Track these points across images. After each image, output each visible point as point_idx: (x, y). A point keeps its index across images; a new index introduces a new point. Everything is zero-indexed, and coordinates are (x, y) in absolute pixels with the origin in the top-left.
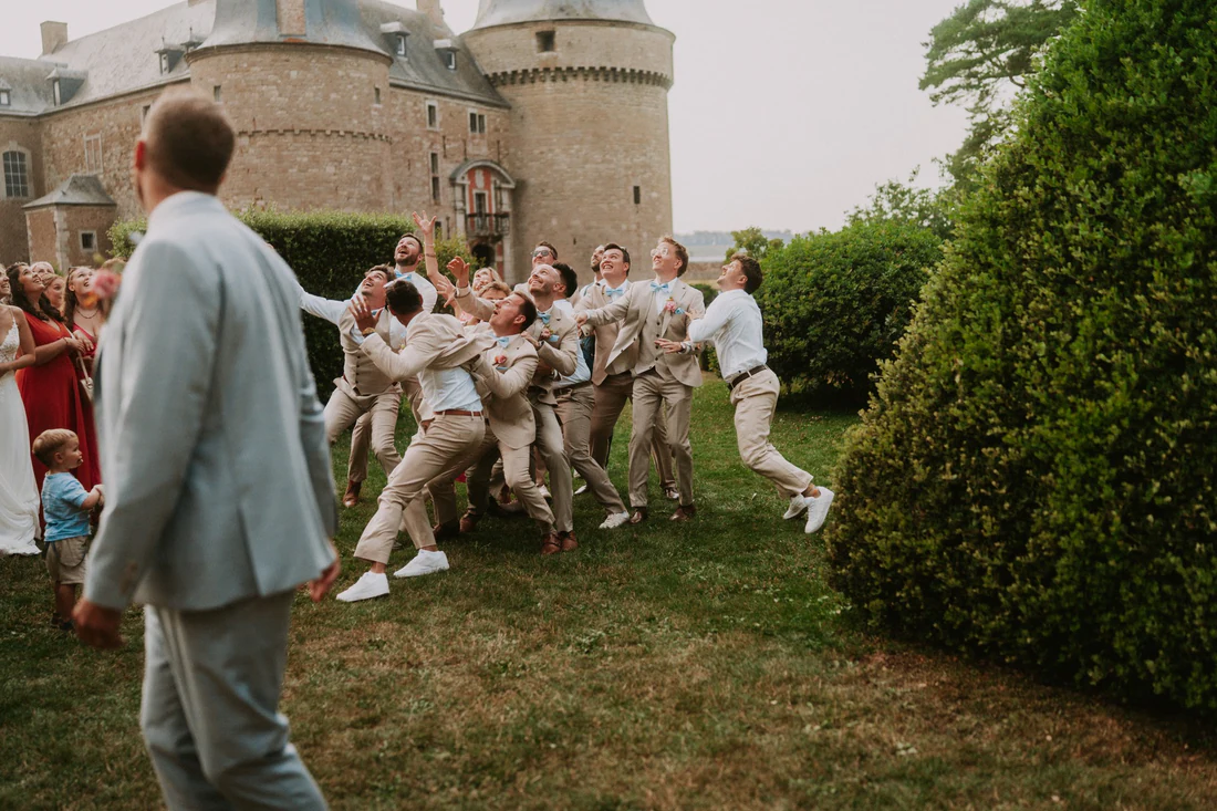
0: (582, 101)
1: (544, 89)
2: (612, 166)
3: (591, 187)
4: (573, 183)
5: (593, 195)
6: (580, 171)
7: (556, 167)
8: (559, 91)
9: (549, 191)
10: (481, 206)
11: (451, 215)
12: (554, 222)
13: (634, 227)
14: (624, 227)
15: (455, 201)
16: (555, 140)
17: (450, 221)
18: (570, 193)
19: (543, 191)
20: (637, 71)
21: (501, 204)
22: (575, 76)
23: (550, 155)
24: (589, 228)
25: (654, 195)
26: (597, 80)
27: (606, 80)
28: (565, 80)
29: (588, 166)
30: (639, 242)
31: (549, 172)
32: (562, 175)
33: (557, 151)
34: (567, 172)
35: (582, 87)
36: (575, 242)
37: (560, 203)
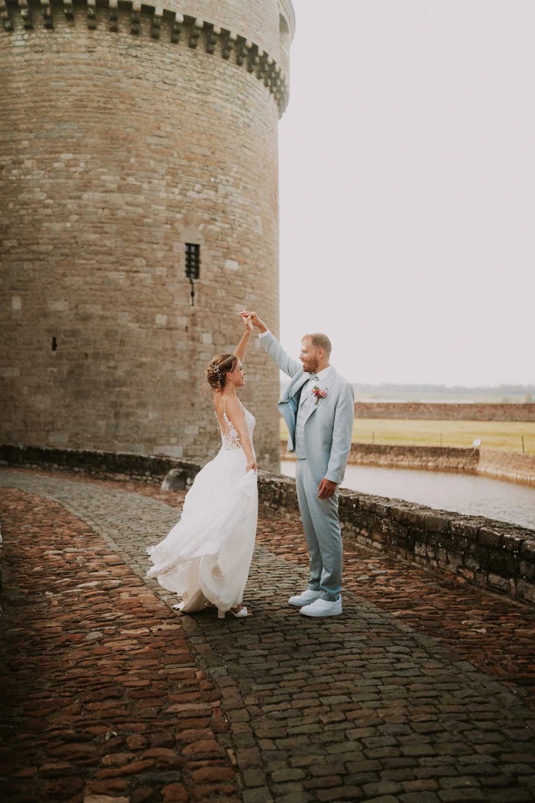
0: (82, 67)
1: (10, 45)
2: (141, 199)
3: (94, 237)
4: (57, 226)
6: (71, 205)
7: (24, 196)
8: (37, 49)
12: (17, 304)
13: (183, 321)
14: (161, 320)
16: (25, 143)
18: (51, 247)
20: (200, 23)
22: (70, 18)
23: (15, 172)
24: (86, 318)
25: (232, 265)
26: (114, 30)
27: (135, 33)
28: (49, 27)
29: (86, 196)
30: (194, 352)
31: (11, 206)
32: (35, 211)
33: (28, 164)
34: (46, 206)
35: (83, 41)
36: (54, 346)
37: (27, 265)
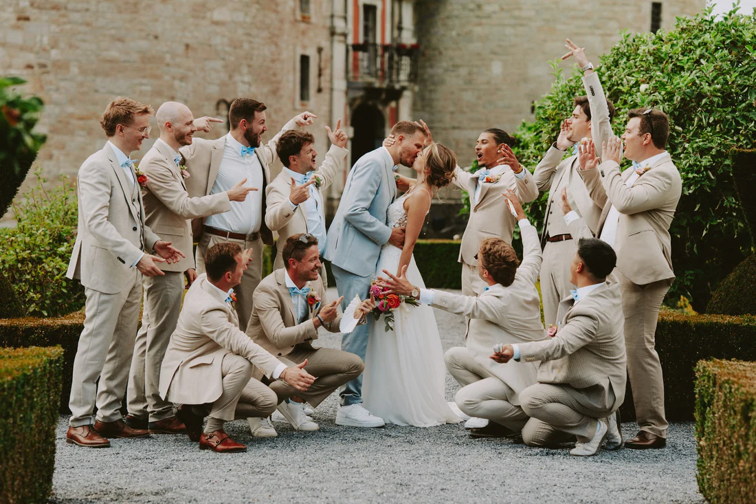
5: (574, 18)
9: (488, 9)
10: (369, 29)
11: (325, 44)
15: (332, 16)
17: (323, 54)
19: (479, 7)
21: (400, 29)
